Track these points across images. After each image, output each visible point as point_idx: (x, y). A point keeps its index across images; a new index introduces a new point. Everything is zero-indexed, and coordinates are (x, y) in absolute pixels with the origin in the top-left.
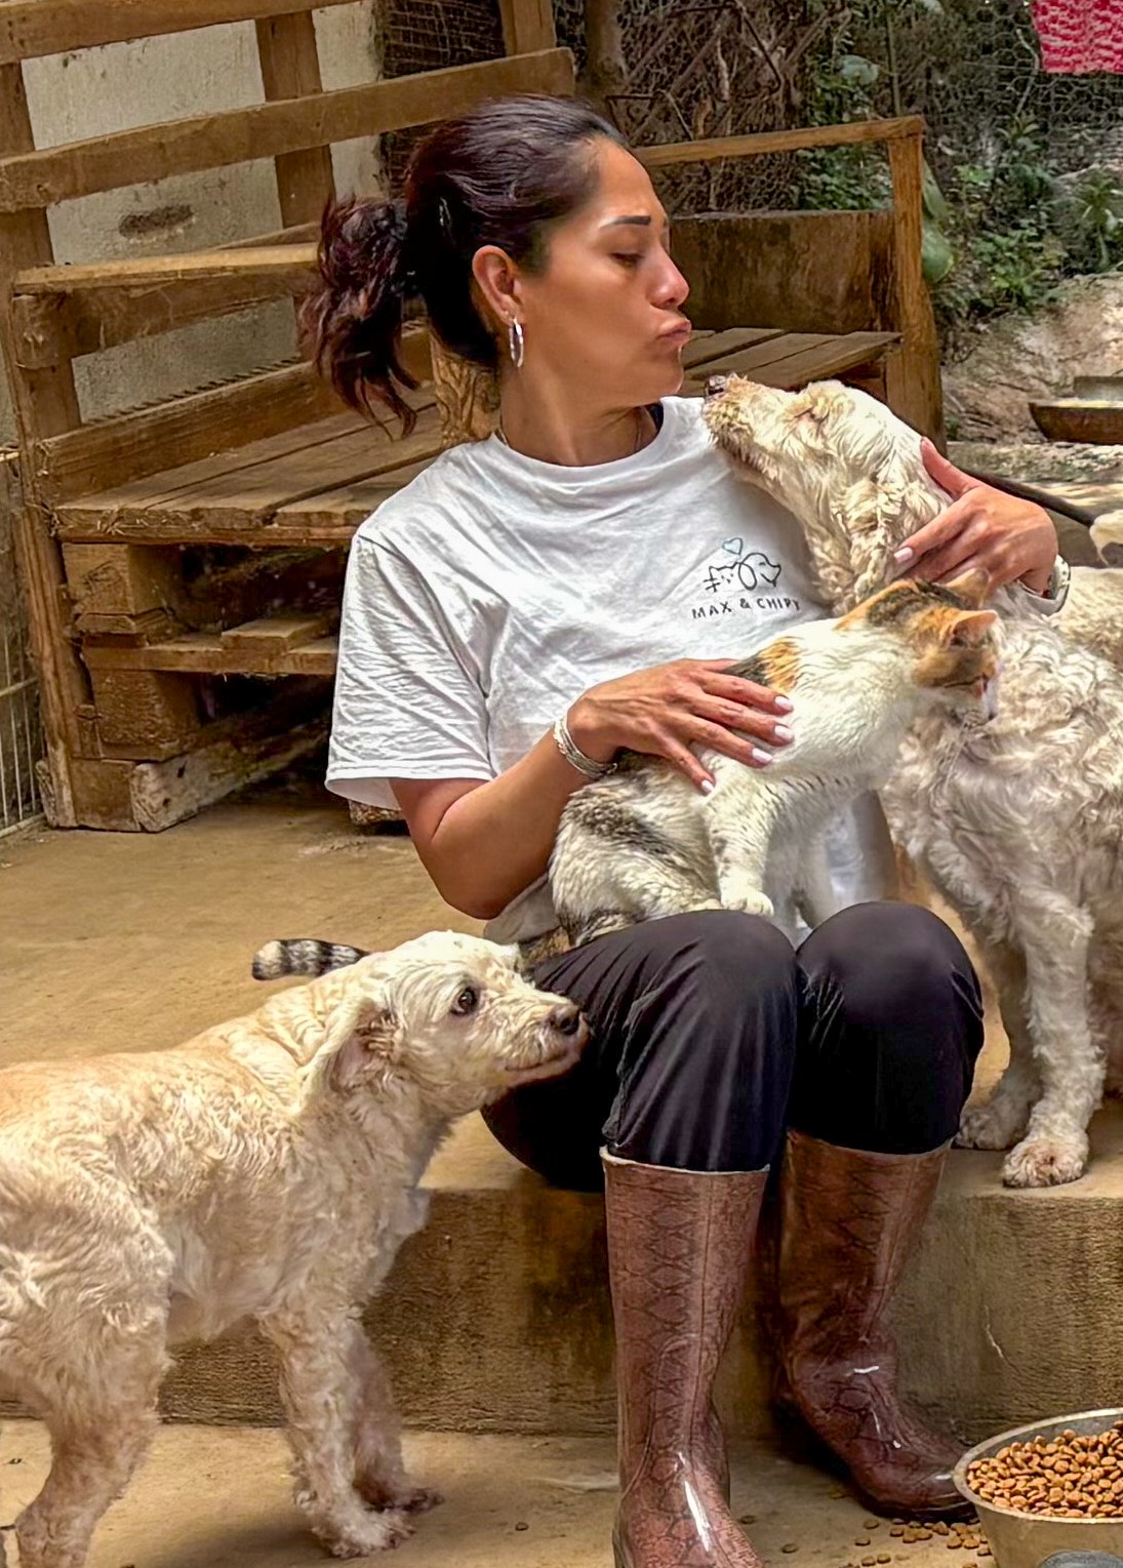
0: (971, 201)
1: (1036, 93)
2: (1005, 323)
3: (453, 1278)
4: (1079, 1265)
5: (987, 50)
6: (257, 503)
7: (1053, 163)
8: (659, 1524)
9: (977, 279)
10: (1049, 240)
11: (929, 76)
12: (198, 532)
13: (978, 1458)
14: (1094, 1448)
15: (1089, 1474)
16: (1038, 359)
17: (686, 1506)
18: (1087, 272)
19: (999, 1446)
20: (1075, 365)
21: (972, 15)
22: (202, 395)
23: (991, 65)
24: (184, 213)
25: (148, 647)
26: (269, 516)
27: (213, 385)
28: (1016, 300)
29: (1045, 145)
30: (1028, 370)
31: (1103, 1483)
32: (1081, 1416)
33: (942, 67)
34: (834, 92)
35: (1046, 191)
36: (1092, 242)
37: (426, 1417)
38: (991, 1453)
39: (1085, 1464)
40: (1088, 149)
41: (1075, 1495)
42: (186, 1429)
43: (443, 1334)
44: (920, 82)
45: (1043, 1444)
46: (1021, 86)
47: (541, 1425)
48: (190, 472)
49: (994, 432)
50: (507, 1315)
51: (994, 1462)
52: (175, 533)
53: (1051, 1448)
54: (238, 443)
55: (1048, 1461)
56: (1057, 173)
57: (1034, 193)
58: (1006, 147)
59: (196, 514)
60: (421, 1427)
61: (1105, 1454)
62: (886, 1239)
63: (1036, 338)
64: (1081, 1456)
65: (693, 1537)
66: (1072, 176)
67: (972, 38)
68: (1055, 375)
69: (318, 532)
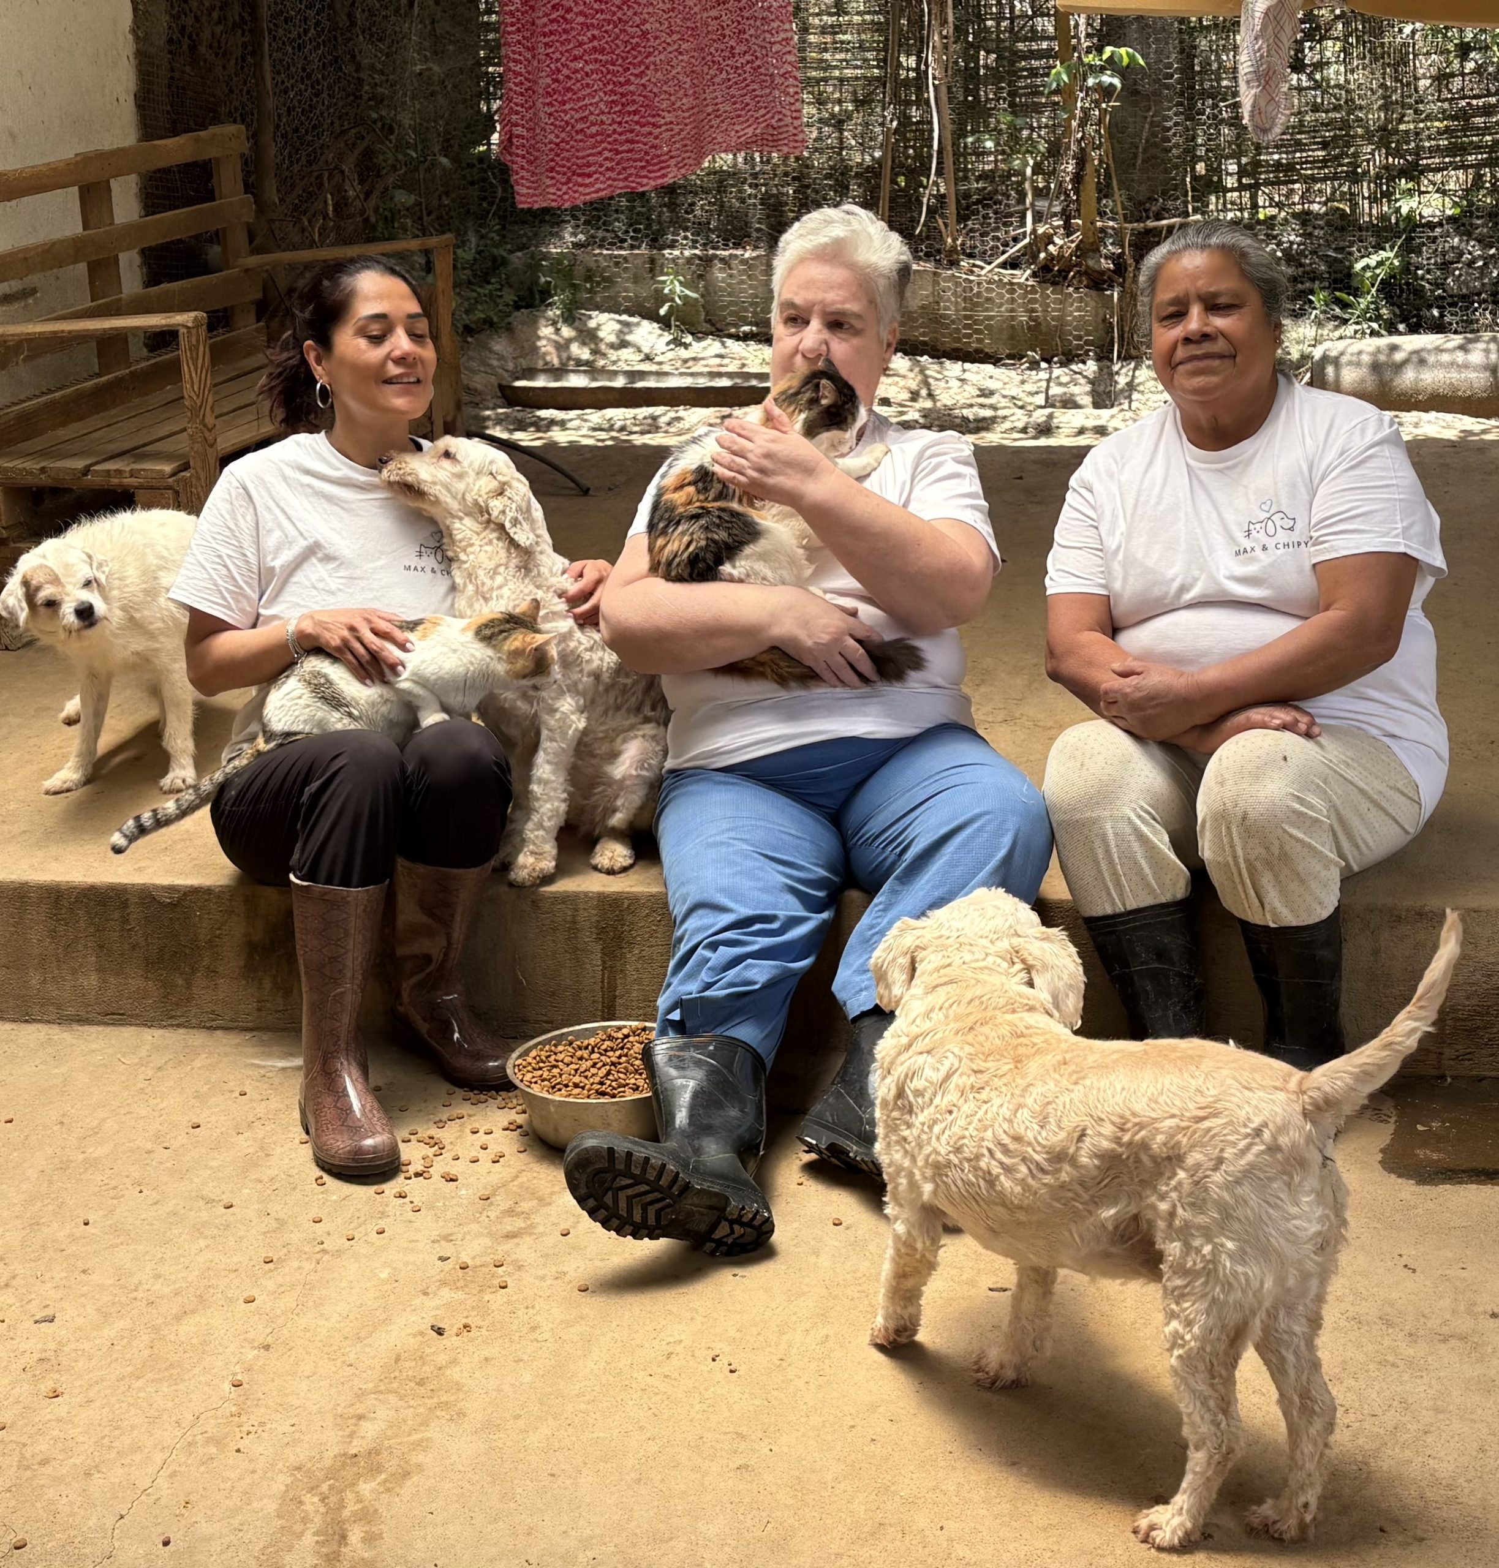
0: (464, 269)
1: (499, 208)
2: (482, 337)
3: (201, 937)
4: (573, 928)
5: (472, 183)
6: (79, 464)
7: (509, 247)
8: (329, 1099)
9: (467, 312)
10: (506, 290)
11: (440, 198)
12: (44, 480)
13: (520, 1057)
14: (586, 1048)
15: (585, 1065)
16: (501, 358)
17: (345, 1088)
18: (527, 307)
19: (529, 1050)
20: (521, 360)
21: (464, 165)
22: (44, 398)
23: (474, 192)
24: (33, 291)
25: (12, 545)
26: (86, 471)
27: (50, 391)
28: (489, 323)
29: (504, 237)
30: (495, 363)
31: (594, 1071)
32: (578, 1028)
33: (447, 194)
34: (391, 211)
35: (504, 262)
36: (530, 290)
37: (182, 1020)
38: (526, 1053)
39: (581, 1058)
40: (529, 239)
41: (577, 1079)
42: (39, 1026)
43: (194, 970)
44: (435, 203)
45: (556, 1046)
46: (492, 204)
47: (250, 1025)
48: (37, 443)
49: (477, 399)
50: (232, 959)
51: (529, 1060)
52: (30, 480)
53: (560, 1048)
54: (64, 424)
55: (560, 1057)
56: (511, 252)
57: (499, 264)
58: (482, 237)
59: (43, 470)
60: (179, 1026)
61: (593, 1052)
62: (458, 918)
63: (500, 345)
64: (579, 1053)
65: (350, 1108)
66: (519, 254)
67: (464, 177)
68: (510, 366)
69: (115, 481)
